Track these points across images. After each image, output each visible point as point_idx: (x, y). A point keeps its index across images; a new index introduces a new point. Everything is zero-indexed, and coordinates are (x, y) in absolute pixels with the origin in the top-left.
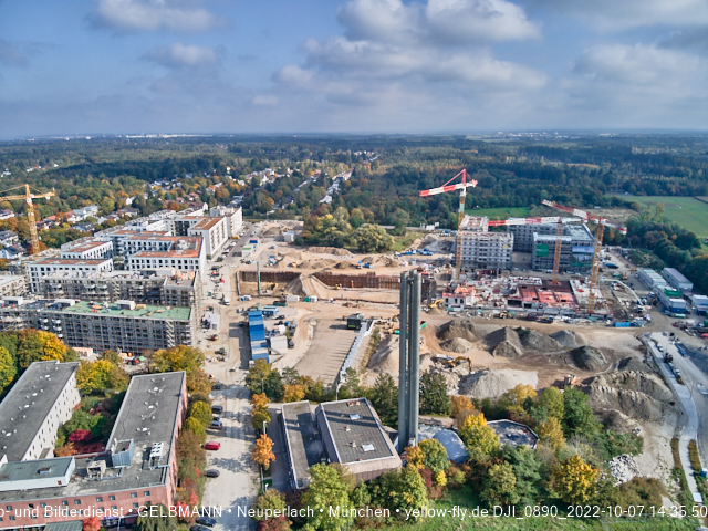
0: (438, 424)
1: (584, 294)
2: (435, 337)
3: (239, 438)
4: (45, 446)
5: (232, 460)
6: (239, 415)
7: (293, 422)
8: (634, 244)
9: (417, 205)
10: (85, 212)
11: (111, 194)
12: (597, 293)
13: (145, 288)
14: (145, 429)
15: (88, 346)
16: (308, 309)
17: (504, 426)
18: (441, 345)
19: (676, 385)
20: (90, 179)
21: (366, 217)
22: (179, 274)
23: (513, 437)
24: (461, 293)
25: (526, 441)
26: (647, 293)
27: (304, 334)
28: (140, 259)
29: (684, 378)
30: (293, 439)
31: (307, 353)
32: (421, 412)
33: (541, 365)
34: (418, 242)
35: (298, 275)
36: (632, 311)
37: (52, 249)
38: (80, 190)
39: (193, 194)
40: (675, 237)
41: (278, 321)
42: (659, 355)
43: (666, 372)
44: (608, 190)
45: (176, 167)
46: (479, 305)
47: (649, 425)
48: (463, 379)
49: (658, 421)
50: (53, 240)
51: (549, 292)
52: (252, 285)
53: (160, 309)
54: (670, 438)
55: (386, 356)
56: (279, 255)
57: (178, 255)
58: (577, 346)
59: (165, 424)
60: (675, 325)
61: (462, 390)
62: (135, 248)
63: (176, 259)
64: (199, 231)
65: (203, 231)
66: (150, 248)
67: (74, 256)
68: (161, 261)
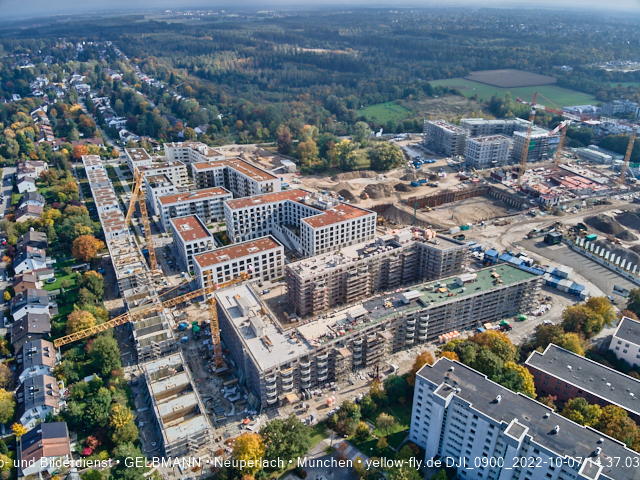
13: (402, 258)
24: (548, 193)
35: (390, 206)
62: (247, 216)
63: (356, 220)
64: (269, 182)
65: (273, 181)
66: (264, 213)
67: (202, 243)
68: (343, 226)
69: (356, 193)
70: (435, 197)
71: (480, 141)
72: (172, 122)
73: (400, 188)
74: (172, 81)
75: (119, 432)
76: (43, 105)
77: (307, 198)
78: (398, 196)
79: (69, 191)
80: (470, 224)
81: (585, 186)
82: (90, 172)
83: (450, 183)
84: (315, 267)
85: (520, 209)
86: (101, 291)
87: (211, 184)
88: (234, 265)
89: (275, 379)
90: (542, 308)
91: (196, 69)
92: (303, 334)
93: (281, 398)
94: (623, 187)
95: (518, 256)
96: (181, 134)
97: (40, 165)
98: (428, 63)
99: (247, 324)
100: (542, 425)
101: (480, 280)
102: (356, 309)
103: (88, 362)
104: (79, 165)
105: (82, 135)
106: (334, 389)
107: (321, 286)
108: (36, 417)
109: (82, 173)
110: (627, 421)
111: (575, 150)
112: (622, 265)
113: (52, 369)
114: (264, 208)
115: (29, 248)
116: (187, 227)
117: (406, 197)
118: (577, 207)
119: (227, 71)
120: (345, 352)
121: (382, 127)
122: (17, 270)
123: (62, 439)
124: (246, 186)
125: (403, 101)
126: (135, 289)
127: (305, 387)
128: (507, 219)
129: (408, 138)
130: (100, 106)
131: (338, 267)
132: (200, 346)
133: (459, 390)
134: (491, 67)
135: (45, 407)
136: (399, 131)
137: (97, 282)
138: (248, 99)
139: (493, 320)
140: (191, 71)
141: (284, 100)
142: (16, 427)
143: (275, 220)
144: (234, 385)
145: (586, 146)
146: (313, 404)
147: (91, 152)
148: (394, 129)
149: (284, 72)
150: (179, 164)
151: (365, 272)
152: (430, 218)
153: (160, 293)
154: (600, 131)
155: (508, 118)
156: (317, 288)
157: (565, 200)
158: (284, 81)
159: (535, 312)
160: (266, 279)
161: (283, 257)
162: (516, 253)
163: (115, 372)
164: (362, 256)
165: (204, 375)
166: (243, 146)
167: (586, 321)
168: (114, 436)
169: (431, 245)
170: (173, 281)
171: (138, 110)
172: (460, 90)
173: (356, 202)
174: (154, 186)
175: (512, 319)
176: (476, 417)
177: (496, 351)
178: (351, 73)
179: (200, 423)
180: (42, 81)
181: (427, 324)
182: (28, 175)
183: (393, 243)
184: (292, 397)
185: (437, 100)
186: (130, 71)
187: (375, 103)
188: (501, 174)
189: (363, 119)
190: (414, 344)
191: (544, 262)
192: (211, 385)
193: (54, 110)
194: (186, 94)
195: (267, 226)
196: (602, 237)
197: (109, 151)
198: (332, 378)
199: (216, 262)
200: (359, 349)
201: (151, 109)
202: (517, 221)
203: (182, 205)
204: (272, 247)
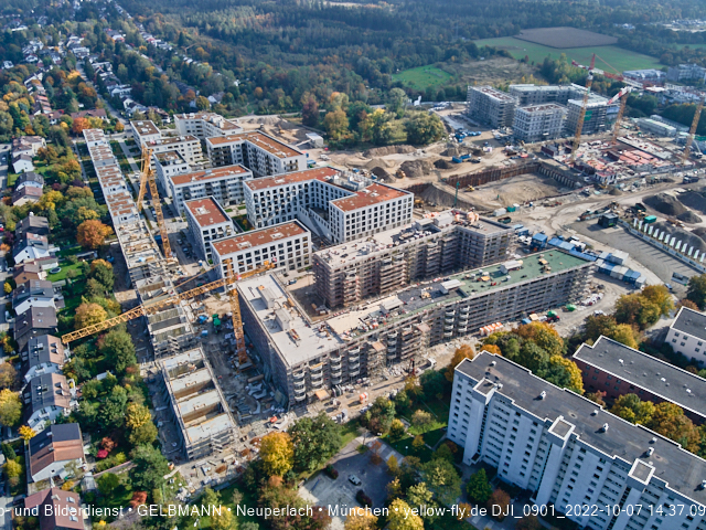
13: (440, 244)
16: (533, 219)
24: (604, 170)
31: (636, 259)
62: (269, 198)
63: (391, 202)
64: (293, 159)
65: (298, 157)
66: (288, 194)
67: (220, 229)
68: (376, 209)
69: (391, 171)
70: (479, 175)
71: (530, 110)
72: (182, 90)
73: (441, 165)
74: (181, 41)
75: (137, 433)
76: (38, 73)
77: (336, 177)
78: (438, 174)
79: (71, 171)
80: (516, 205)
81: (646, 162)
82: (93, 149)
83: (496, 158)
84: (346, 255)
85: (573, 187)
86: (111, 282)
87: (228, 162)
88: (257, 252)
89: (303, 374)
90: (593, 297)
91: (209, 27)
92: (333, 327)
93: (310, 394)
94: (687, 163)
95: (569, 240)
96: (193, 104)
97: (37, 141)
98: (474, 19)
99: (272, 317)
100: (589, 423)
101: (526, 267)
102: (391, 301)
103: (99, 359)
104: (80, 141)
105: (82, 106)
106: (366, 385)
107: (353, 275)
108: (45, 419)
109: (83, 150)
110: (683, 419)
111: (636, 120)
112: (684, 250)
113: (61, 367)
114: (288, 189)
115: (29, 235)
116: (203, 211)
117: (446, 175)
118: (636, 185)
119: (244, 30)
120: (378, 346)
121: (421, 94)
122: (18, 259)
123: (75, 442)
124: (268, 163)
125: (444, 64)
126: (148, 279)
127: (335, 383)
128: (558, 199)
129: (450, 107)
130: (100, 72)
131: (371, 255)
132: (222, 341)
133: (501, 385)
134: (545, 25)
135: (54, 408)
136: (440, 99)
137: (106, 272)
138: (268, 62)
139: (539, 310)
140: (202, 30)
141: (309, 63)
142: (24, 430)
143: (301, 203)
144: (259, 381)
145: (648, 116)
146: (344, 400)
147: (93, 125)
148: (434, 97)
149: (309, 30)
150: (191, 138)
151: (400, 259)
152: (473, 199)
153: (176, 283)
154: (664, 99)
155: (562, 84)
156: (348, 278)
157: (623, 177)
158: (309, 41)
159: (586, 302)
160: (292, 268)
161: (310, 243)
162: (566, 238)
163: (130, 369)
164: (397, 243)
165: (227, 371)
166: (264, 117)
167: (640, 311)
168: (131, 437)
169: (473, 230)
170: (190, 270)
171: (144, 76)
172: (509, 51)
173: (391, 181)
174: (164, 164)
175: (561, 310)
176: (518, 414)
177: (541, 344)
178: (385, 31)
179: (223, 422)
180: (36, 45)
181: (467, 316)
182: (24, 153)
183: (431, 228)
184: (322, 393)
185: (483, 62)
186: (134, 31)
187: (413, 67)
188: (553, 148)
189: (399, 85)
190: (453, 337)
191: (597, 246)
192: (235, 382)
193: (50, 78)
194: (197, 57)
195: (292, 209)
196: (662, 219)
197: (112, 124)
198: (364, 373)
199: (237, 249)
200: (394, 343)
201: (157, 75)
202: (569, 202)
203: (196, 185)
204: (298, 233)
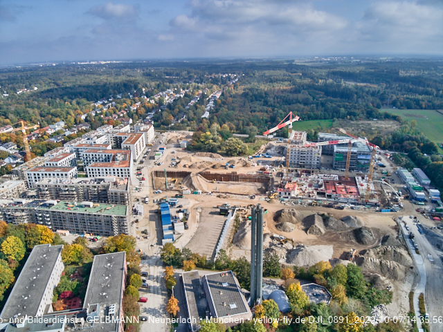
0: (273, 283)
1: (364, 187)
2: (272, 220)
3: (158, 294)
4: (48, 303)
5: (154, 309)
6: (157, 278)
7: (189, 285)
8: (396, 149)
9: (262, 119)
10: (56, 126)
11: (72, 112)
12: (372, 187)
13: (98, 190)
14: (104, 294)
15: (66, 229)
16: (196, 200)
17: (312, 287)
18: (276, 226)
19: (415, 255)
20: (58, 100)
21: (231, 129)
22: (118, 181)
23: (317, 296)
24: (288, 188)
25: (324, 298)
26: (402, 186)
27: (194, 217)
28: (94, 168)
29: (420, 250)
30: (190, 297)
31: (196, 233)
32: (264, 276)
33: (335, 241)
34: (263, 147)
35: (189, 173)
36: (392, 200)
37: (39, 157)
38: (53, 111)
39: (123, 111)
40: (422, 144)
41: (178, 209)
42: (406, 233)
43: (410, 245)
44: (383, 105)
45: (111, 90)
46: (299, 196)
47: (397, 283)
48: (289, 252)
49: (403, 281)
50: (39, 151)
51: (342, 186)
52: (162, 179)
53: (108, 207)
54: (409, 292)
55: (243, 236)
56: (178, 158)
57: (117, 166)
58: (358, 226)
59: (116, 290)
60: (417, 210)
61: (288, 261)
63: (116, 168)
64: (128, 145)
66: (99, 158)
67: (53, 164)
68: (106, 170)
88: (42, 175)
107: (44, 190)
125: (337, 120)
181: (49, 219)
185: (372, 122)
